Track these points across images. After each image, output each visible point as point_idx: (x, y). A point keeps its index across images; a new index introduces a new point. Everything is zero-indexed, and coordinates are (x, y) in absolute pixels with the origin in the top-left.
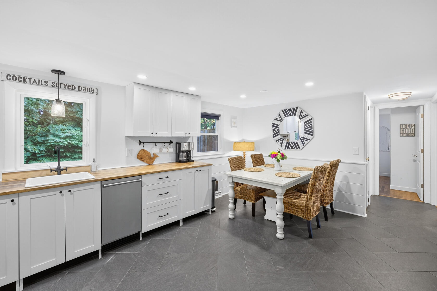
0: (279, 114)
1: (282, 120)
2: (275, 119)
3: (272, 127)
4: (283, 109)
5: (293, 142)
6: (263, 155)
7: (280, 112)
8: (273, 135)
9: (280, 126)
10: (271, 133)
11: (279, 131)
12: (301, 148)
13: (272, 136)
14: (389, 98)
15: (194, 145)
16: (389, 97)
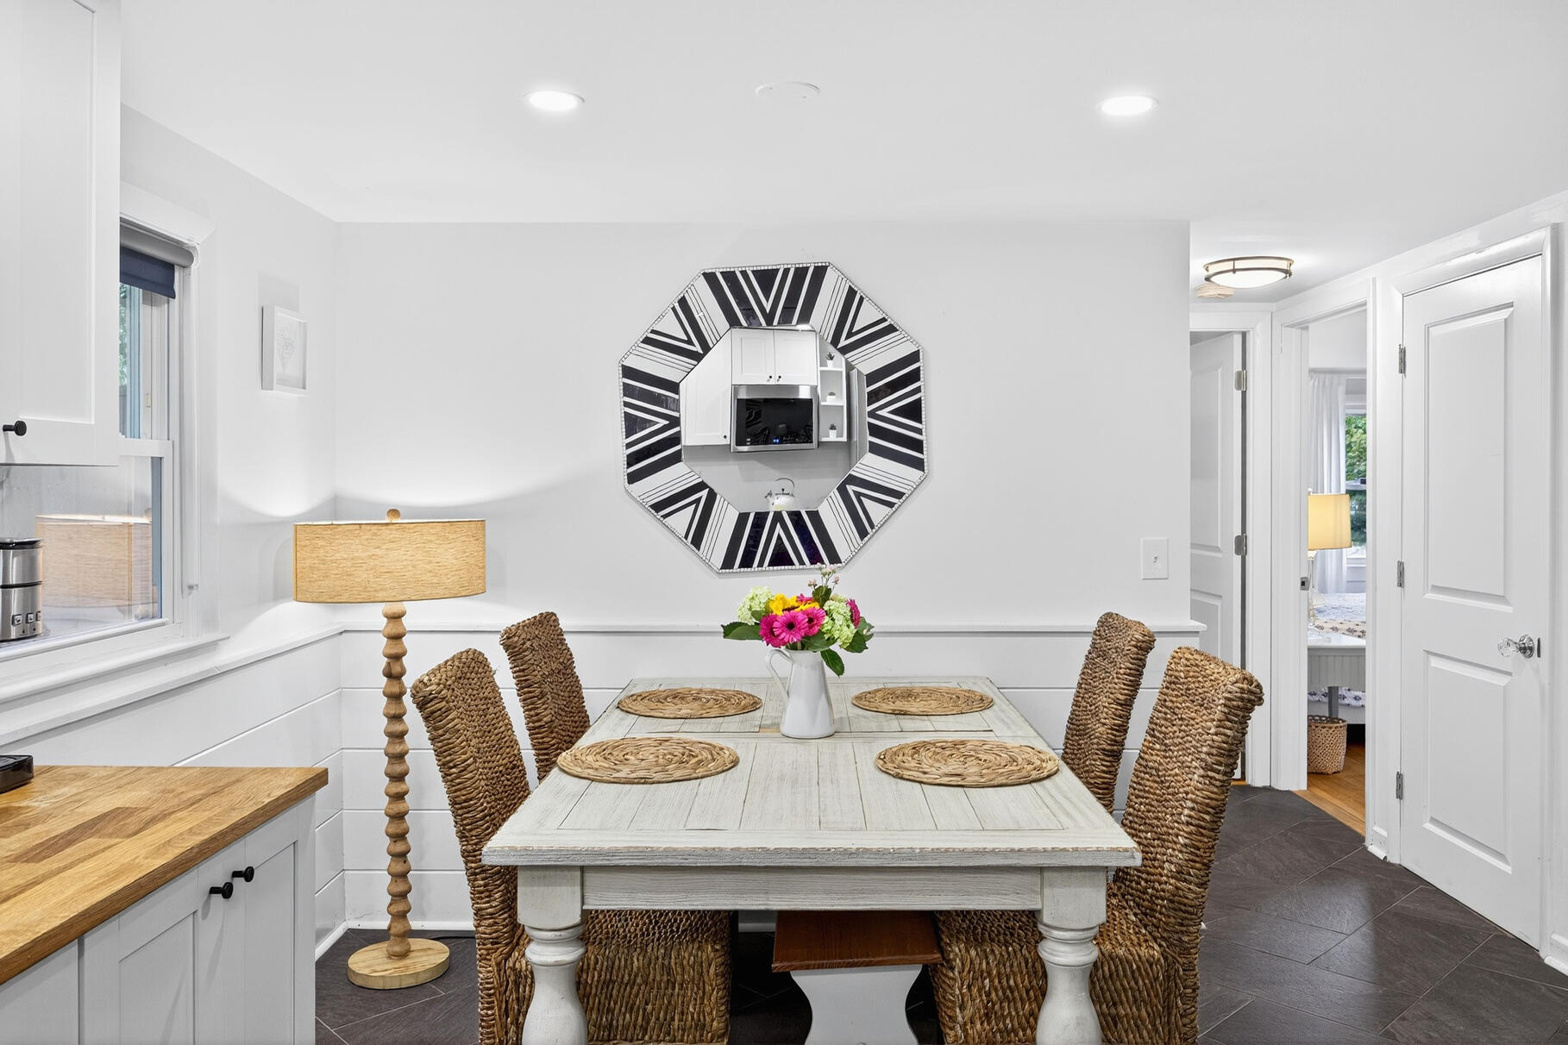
0: (683, 302)
1: (706, 348)
2: (647, 341)
3: (618, 397)
4: (718, 266)
5: (791, 514)
6: (564, 623)
7: (691, 286)
8: (632, 459)
9: (686, 395)
10: (614, 446)
11: (677, 429)
12: (843, 551)
13: (622, 471)
14: (1208, 279)
15: (31, 566)
16: (1206, 274)
